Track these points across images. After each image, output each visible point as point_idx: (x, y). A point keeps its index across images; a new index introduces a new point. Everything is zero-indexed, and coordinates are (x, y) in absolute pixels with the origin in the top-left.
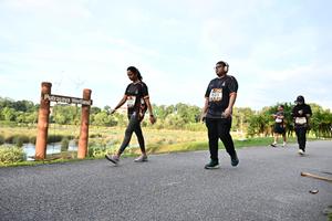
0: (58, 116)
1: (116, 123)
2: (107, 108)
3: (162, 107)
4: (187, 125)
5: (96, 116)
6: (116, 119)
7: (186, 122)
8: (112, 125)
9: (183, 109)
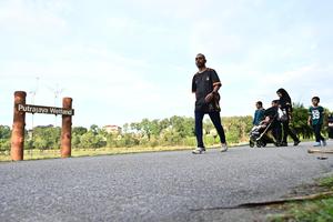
0: (39, 140)
1: (104, 144)
2: (94, 127)
3: (155, 122)
4: (184, 140)
5: (82, 137)
6: (105, 139)
7: (182, 136)
8: (100, 146)
9: (178, 122)
